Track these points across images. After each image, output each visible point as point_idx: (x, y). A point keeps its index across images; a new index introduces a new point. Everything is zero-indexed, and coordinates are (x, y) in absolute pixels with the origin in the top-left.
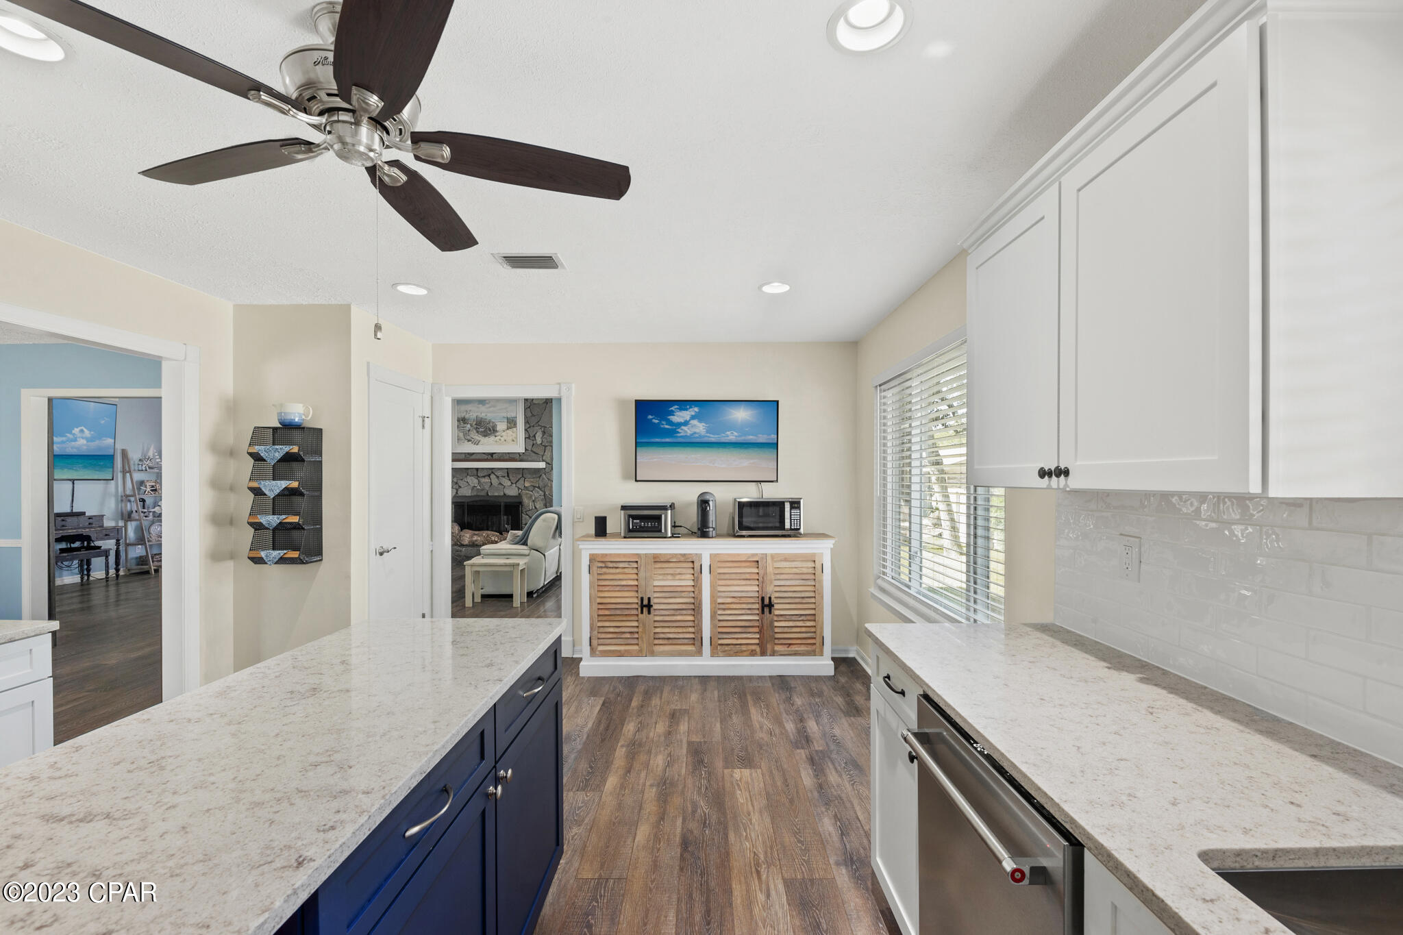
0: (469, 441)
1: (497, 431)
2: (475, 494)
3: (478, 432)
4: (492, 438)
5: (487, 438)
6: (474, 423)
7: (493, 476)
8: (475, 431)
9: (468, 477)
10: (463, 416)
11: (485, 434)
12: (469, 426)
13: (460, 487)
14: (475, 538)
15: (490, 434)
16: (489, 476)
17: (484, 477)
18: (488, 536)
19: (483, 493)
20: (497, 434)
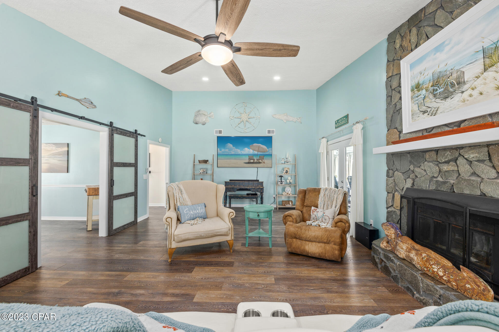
0: (424, 112)
1: (464, 83)
2: (434, 188)
3: (435, 96)
4: (457, 97)
5: (448, 100)
6: (431, 84)
7: (461, 161)
8: (431, 96)
9: (426, 162)
10: (417, 82)
11: (446, 96)
12: (424, 91)
13: (416, 176)
14: (413, 255)
15: (452, 93)
16: (456, 160)
17: (447, 162)
18: (428, 260)
19: (444, 188)
20: (465, 87)
